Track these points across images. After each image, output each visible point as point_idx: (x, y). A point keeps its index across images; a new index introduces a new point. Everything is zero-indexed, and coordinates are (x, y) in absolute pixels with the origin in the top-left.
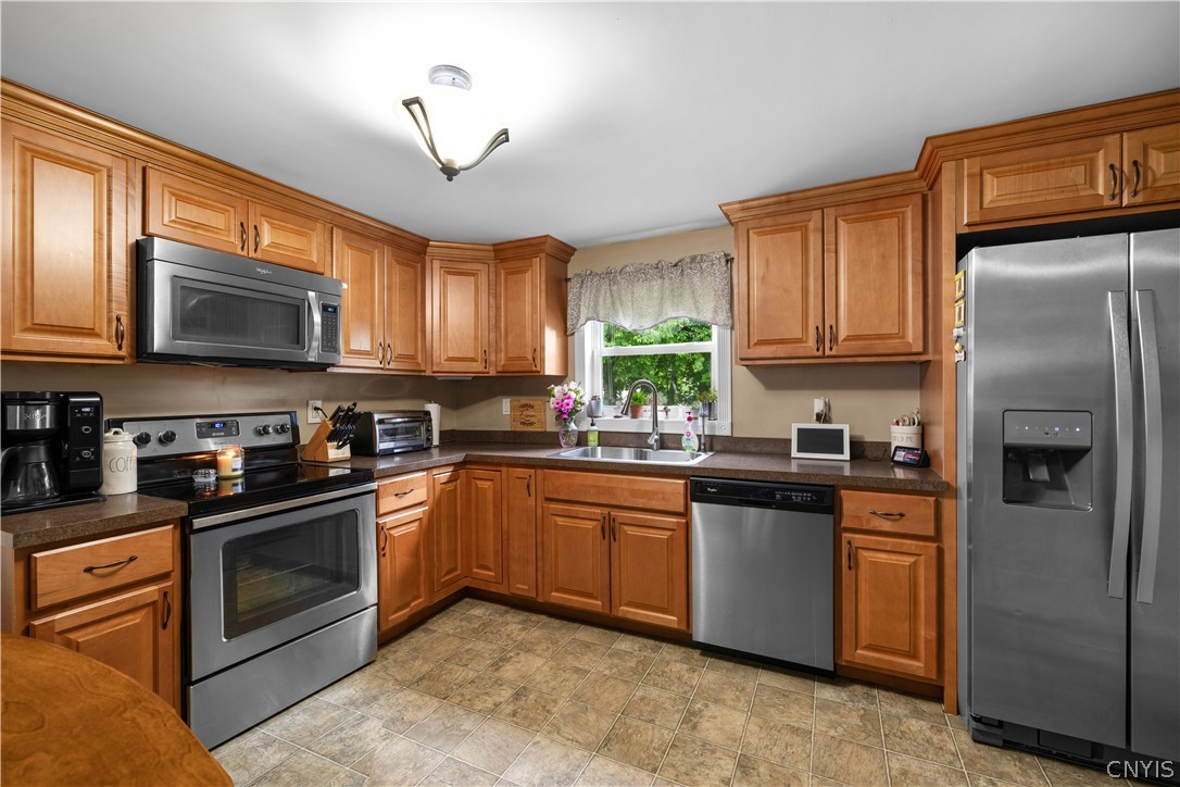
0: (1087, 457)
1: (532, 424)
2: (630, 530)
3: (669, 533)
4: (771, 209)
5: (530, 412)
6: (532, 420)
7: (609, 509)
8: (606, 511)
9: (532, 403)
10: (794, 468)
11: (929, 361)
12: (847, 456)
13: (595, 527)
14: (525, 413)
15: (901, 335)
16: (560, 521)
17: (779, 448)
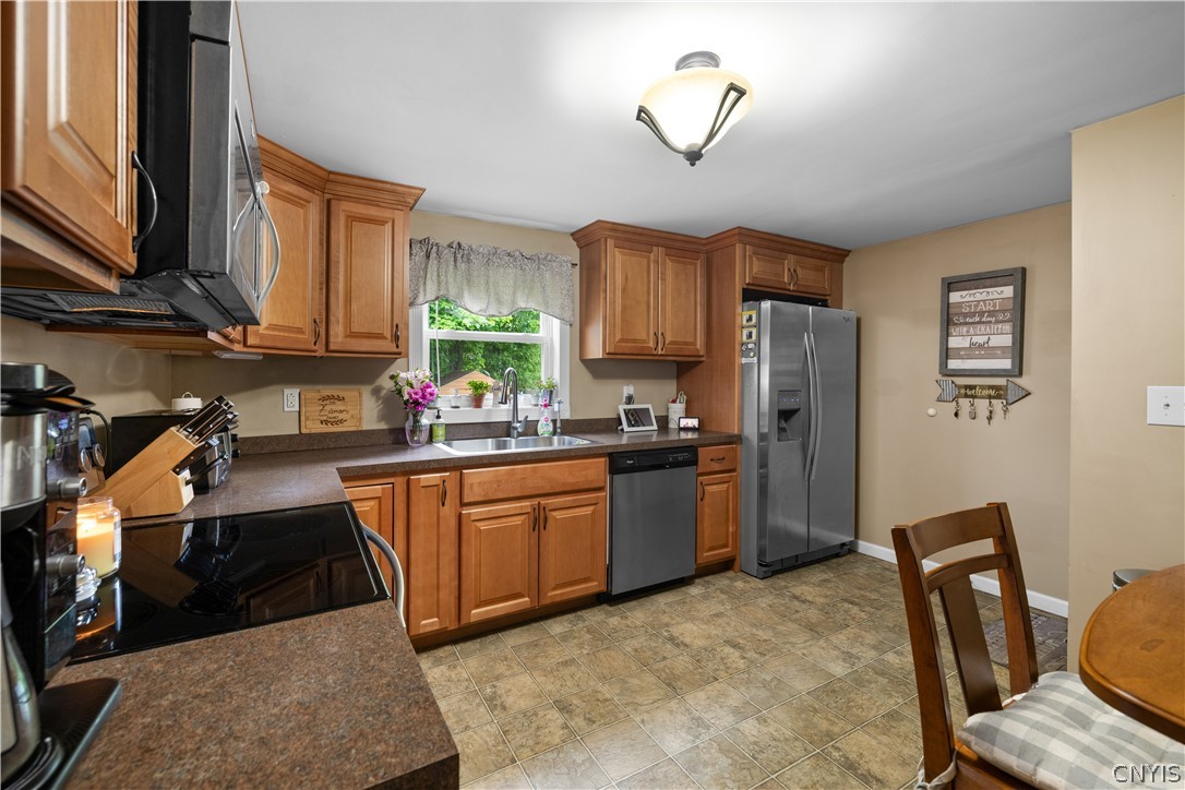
0: (797, 415)
1: (341, 421)
2: (558, 515)
3: (592, 508)
4: (629, 236)
5: (339, 406)
6: (341, 416)
7: (539, 499)
8: (535, 502)
9: (341, 394)
10: (624, 440)
11: (702, 362)
12: (655, 427)
13: (524, 521)
14: (328, 408)
15: (694, 344)
16: (483, 526)
17: (612, 425)
